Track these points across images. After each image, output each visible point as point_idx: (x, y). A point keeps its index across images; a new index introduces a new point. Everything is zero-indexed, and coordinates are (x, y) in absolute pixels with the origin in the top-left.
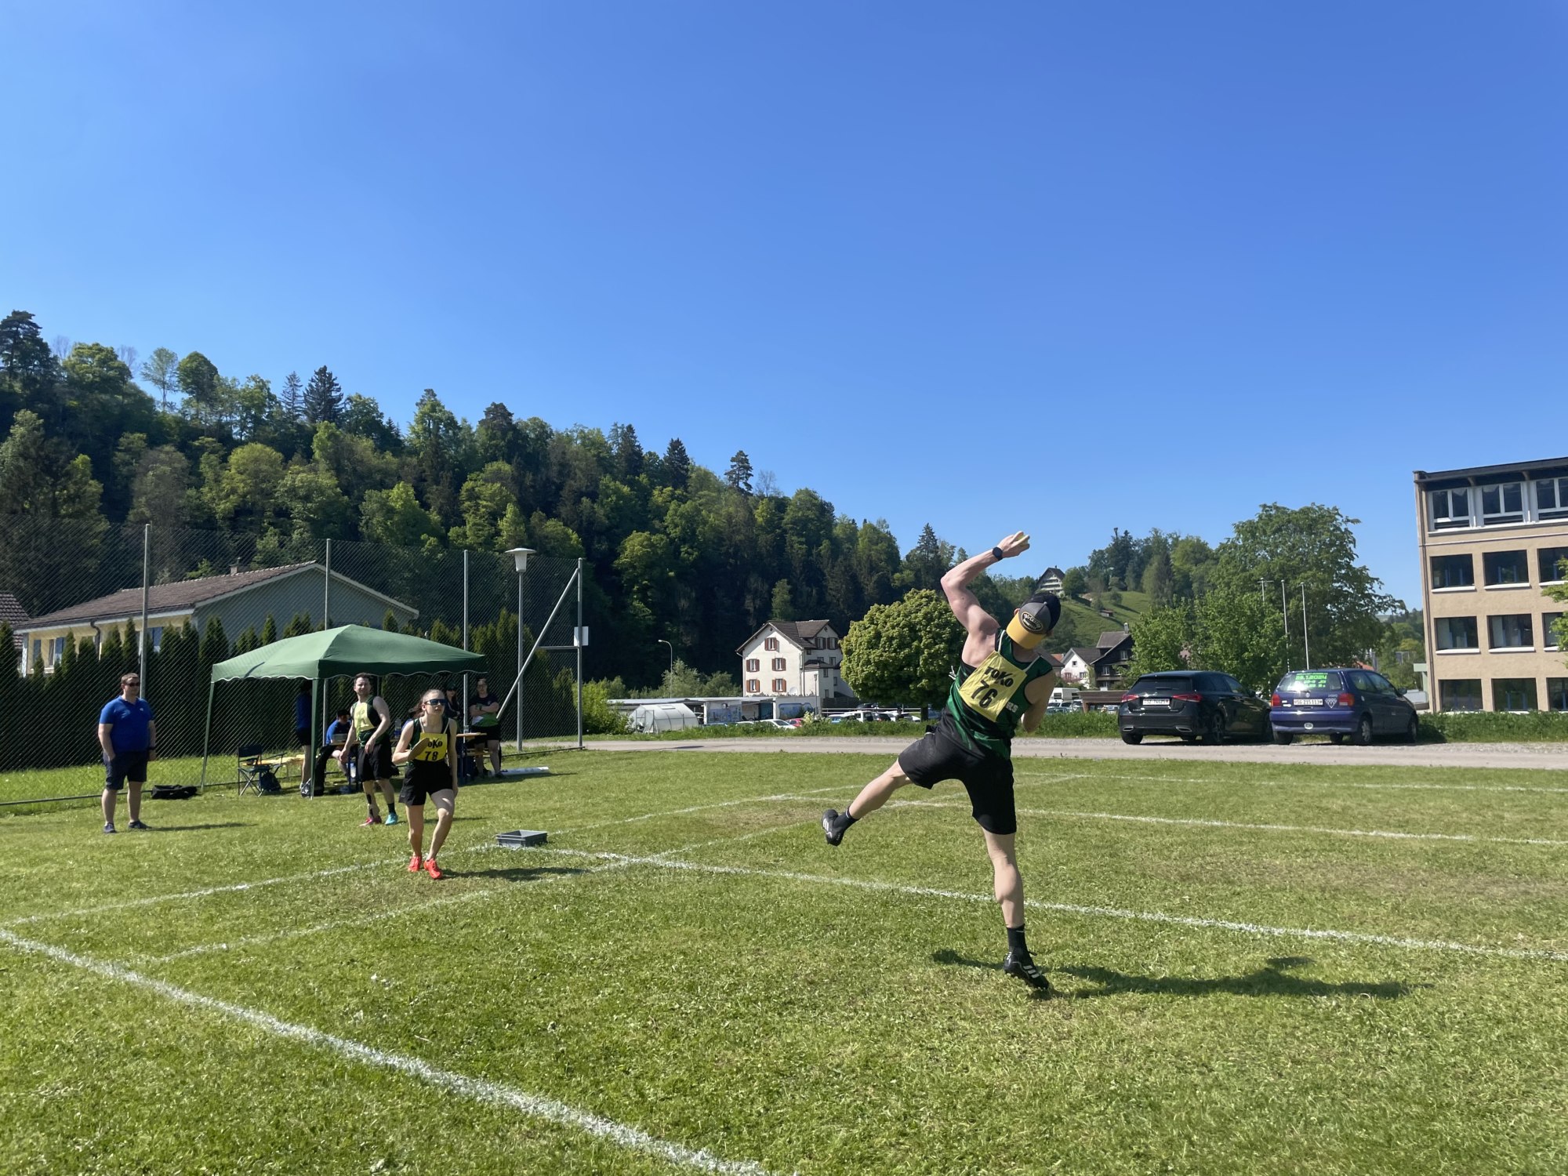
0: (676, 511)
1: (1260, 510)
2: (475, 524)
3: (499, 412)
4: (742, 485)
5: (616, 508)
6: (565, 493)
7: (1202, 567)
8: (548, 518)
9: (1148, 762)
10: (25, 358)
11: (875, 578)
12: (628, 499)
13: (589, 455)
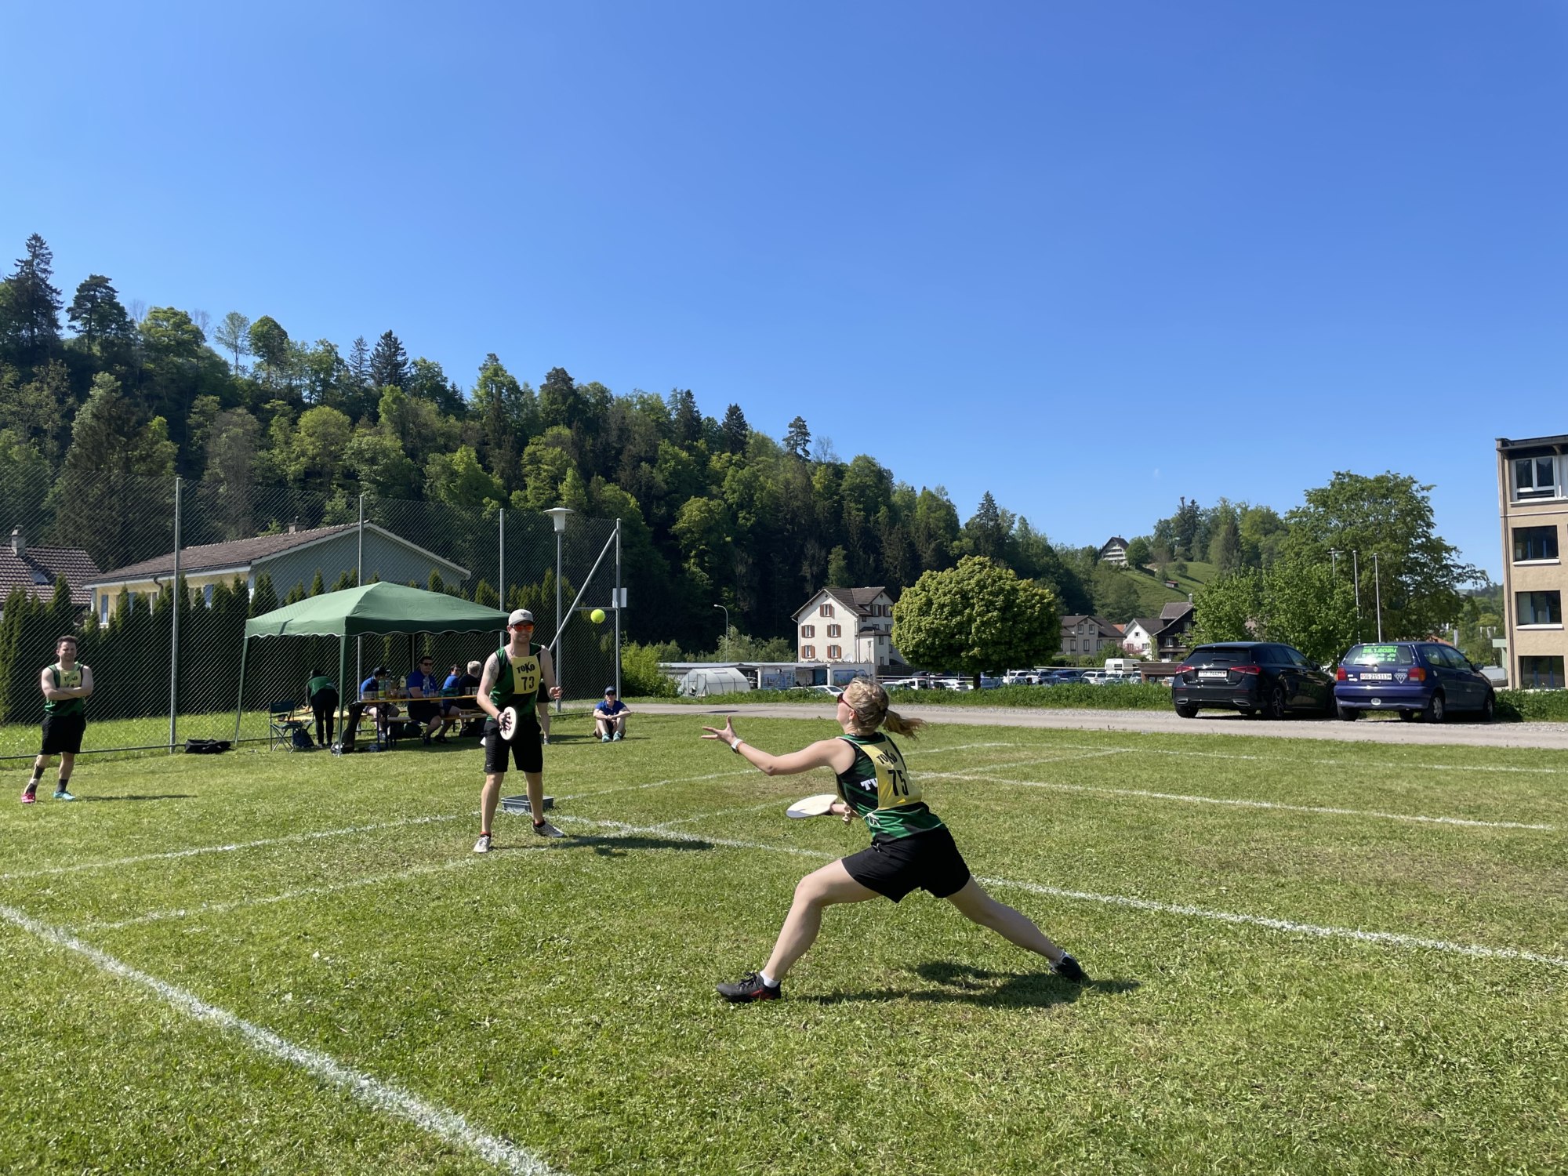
0: (734, 476)
1: (1333, 477)
2: (535, 488)
3: (560, 378)
4: (800, 451)
5: (674, 473)
6: (624, 458)
7: (1272, 537)
8: (608, 482)
9: (1200, 737)
10: (103, 321)
11: (933, 546)
12: (685, 464)
13: (648, 420)
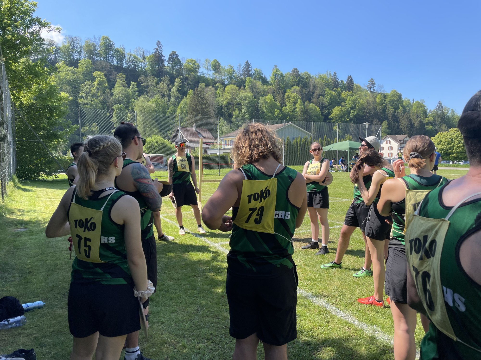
0: (350, 99)
2: (289, 106)
3: (296, 71)
4: (372, 90)
5: (330, 99)
6: (315, 95)
8: (310, 103)
10: (176, 64)
11: (419, 120)
12: (334, 96)
13: (322, 83)
